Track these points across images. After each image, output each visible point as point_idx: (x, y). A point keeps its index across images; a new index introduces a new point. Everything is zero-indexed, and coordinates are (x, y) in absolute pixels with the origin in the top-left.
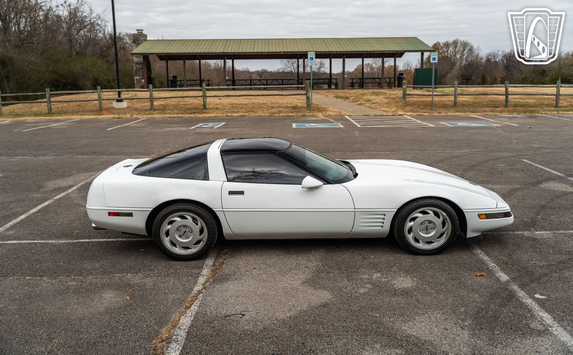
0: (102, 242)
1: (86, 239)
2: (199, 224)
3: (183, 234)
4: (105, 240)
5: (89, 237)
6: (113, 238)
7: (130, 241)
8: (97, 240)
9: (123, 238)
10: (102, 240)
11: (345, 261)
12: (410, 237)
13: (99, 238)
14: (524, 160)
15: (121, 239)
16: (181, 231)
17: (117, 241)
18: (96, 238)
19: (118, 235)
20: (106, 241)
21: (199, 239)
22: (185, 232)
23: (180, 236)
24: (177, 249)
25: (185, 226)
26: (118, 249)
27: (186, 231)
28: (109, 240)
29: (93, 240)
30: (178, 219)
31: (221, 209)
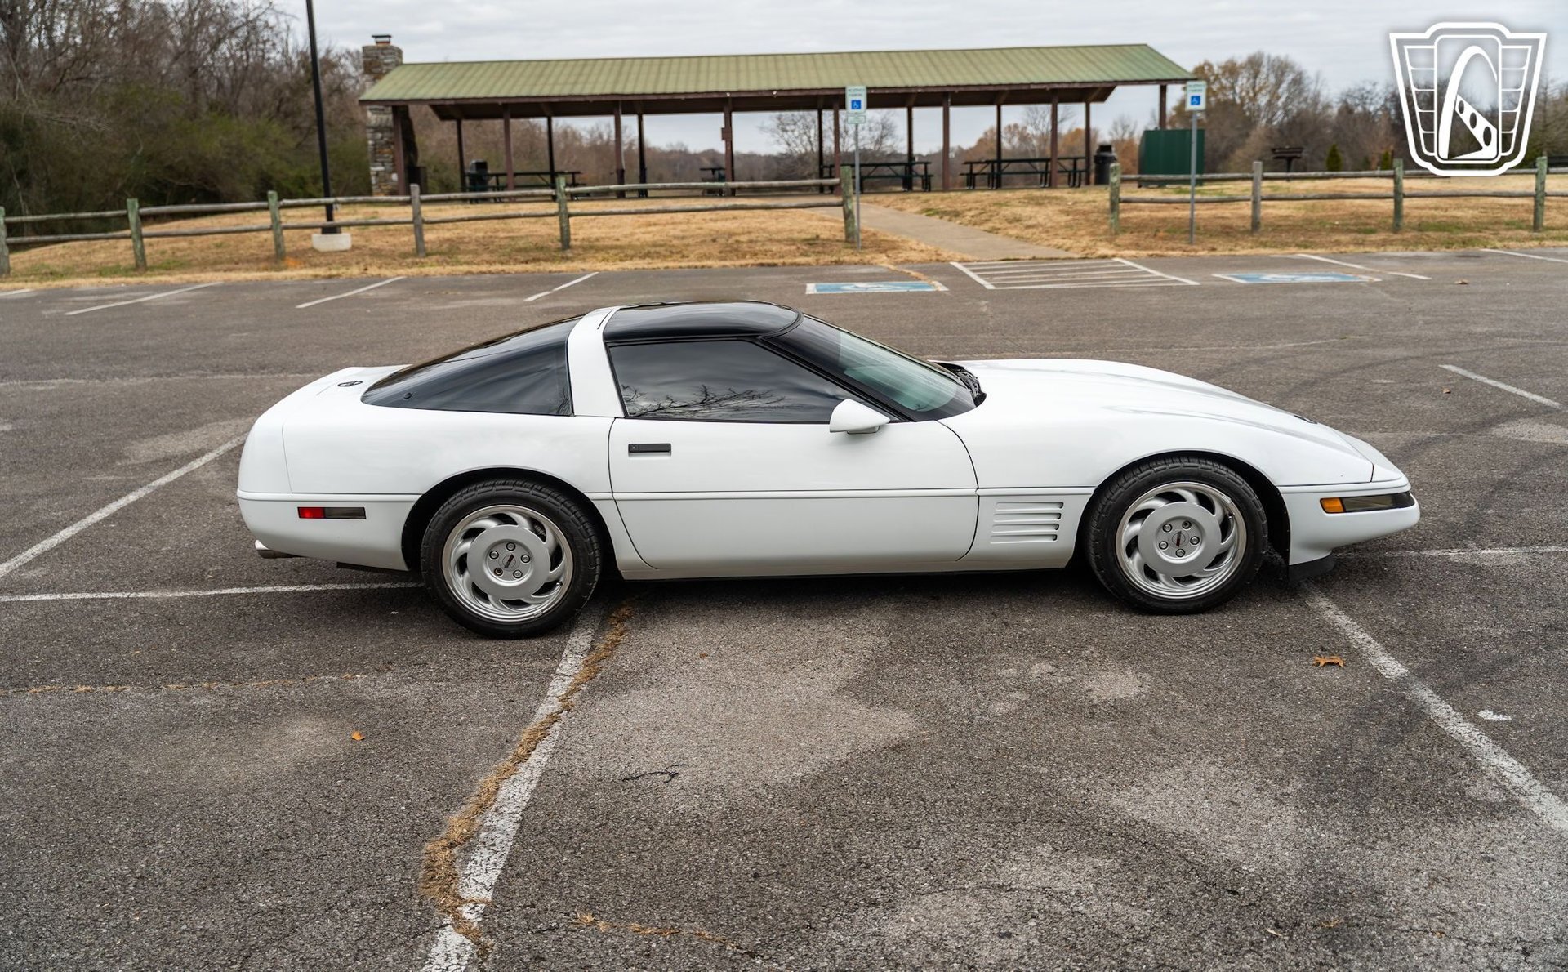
0: (285, 593)
1: (240, 586)
2: (549, 535)
3: (507, 566)
4: (292, 588)
5: (250, 583)
6: (316, 584)
7: (363, 590)
8: (270, 589)
9: (342, 582)
10: (285, 589)
11: (953, 633)
12: (1132, 567)
13: (275, 585)
14: (1446, 367)
15: (335, 586)
16: (501, 558)
17: (325, 591)
18: (268, 583)
19: (329, 576)
20: (294, 592)
21: (548, 579)
22: (510, 560)
23: (498, 572)
24: (490, 606)
25: (511, 544)
26: (329, 612)
27: (512, 557)
28: (304, 588)
29: (261, 590)
30: (492, 524)
31: (609, 495)
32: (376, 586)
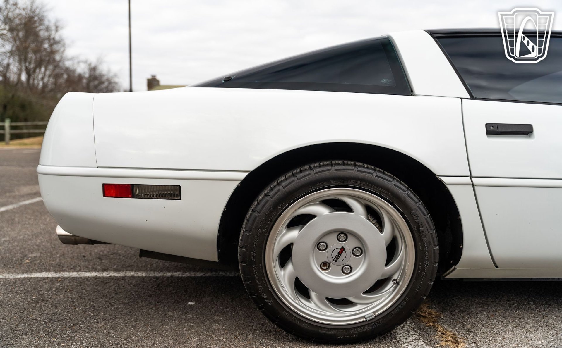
0: (87, 279)
1: (49, 271)
2: (387, 226)
3: (335, 260)
4: (94, 274)
5: (59, 268)
6: (115, 270)
7: (157, 278)
8: (74, 274)
9: (138, 270)
10: (88, 274)
13: (80, 270)
15: (132, 273)
16: (330, 250)
17: (124, 278)
18: (74, 269)
19: (127, 264)
20: (96, 278)
21: (382, 275)
22: (340, 254)
23: (325, 266)
24: (312, 305)
25: (343, 234)
26: (126, 301)
27: (343, 249)
28: (105, 274)
29: (66, 274)
30: (323, 211)
31: (468, 180)
32: (169, 274)
